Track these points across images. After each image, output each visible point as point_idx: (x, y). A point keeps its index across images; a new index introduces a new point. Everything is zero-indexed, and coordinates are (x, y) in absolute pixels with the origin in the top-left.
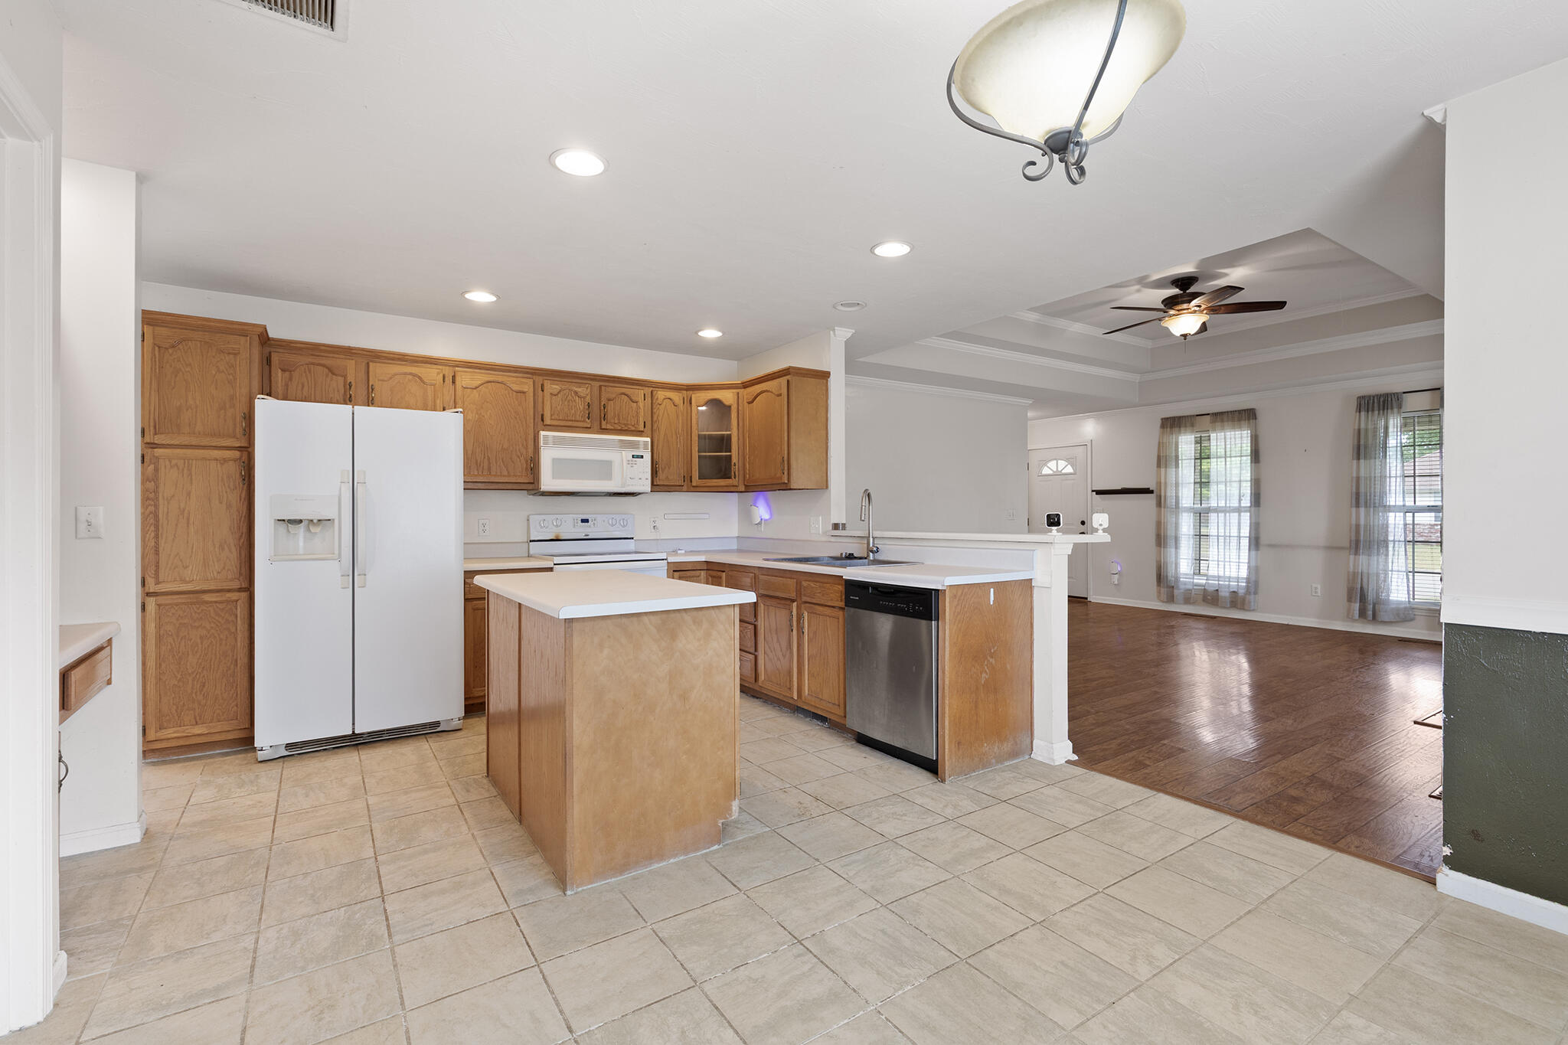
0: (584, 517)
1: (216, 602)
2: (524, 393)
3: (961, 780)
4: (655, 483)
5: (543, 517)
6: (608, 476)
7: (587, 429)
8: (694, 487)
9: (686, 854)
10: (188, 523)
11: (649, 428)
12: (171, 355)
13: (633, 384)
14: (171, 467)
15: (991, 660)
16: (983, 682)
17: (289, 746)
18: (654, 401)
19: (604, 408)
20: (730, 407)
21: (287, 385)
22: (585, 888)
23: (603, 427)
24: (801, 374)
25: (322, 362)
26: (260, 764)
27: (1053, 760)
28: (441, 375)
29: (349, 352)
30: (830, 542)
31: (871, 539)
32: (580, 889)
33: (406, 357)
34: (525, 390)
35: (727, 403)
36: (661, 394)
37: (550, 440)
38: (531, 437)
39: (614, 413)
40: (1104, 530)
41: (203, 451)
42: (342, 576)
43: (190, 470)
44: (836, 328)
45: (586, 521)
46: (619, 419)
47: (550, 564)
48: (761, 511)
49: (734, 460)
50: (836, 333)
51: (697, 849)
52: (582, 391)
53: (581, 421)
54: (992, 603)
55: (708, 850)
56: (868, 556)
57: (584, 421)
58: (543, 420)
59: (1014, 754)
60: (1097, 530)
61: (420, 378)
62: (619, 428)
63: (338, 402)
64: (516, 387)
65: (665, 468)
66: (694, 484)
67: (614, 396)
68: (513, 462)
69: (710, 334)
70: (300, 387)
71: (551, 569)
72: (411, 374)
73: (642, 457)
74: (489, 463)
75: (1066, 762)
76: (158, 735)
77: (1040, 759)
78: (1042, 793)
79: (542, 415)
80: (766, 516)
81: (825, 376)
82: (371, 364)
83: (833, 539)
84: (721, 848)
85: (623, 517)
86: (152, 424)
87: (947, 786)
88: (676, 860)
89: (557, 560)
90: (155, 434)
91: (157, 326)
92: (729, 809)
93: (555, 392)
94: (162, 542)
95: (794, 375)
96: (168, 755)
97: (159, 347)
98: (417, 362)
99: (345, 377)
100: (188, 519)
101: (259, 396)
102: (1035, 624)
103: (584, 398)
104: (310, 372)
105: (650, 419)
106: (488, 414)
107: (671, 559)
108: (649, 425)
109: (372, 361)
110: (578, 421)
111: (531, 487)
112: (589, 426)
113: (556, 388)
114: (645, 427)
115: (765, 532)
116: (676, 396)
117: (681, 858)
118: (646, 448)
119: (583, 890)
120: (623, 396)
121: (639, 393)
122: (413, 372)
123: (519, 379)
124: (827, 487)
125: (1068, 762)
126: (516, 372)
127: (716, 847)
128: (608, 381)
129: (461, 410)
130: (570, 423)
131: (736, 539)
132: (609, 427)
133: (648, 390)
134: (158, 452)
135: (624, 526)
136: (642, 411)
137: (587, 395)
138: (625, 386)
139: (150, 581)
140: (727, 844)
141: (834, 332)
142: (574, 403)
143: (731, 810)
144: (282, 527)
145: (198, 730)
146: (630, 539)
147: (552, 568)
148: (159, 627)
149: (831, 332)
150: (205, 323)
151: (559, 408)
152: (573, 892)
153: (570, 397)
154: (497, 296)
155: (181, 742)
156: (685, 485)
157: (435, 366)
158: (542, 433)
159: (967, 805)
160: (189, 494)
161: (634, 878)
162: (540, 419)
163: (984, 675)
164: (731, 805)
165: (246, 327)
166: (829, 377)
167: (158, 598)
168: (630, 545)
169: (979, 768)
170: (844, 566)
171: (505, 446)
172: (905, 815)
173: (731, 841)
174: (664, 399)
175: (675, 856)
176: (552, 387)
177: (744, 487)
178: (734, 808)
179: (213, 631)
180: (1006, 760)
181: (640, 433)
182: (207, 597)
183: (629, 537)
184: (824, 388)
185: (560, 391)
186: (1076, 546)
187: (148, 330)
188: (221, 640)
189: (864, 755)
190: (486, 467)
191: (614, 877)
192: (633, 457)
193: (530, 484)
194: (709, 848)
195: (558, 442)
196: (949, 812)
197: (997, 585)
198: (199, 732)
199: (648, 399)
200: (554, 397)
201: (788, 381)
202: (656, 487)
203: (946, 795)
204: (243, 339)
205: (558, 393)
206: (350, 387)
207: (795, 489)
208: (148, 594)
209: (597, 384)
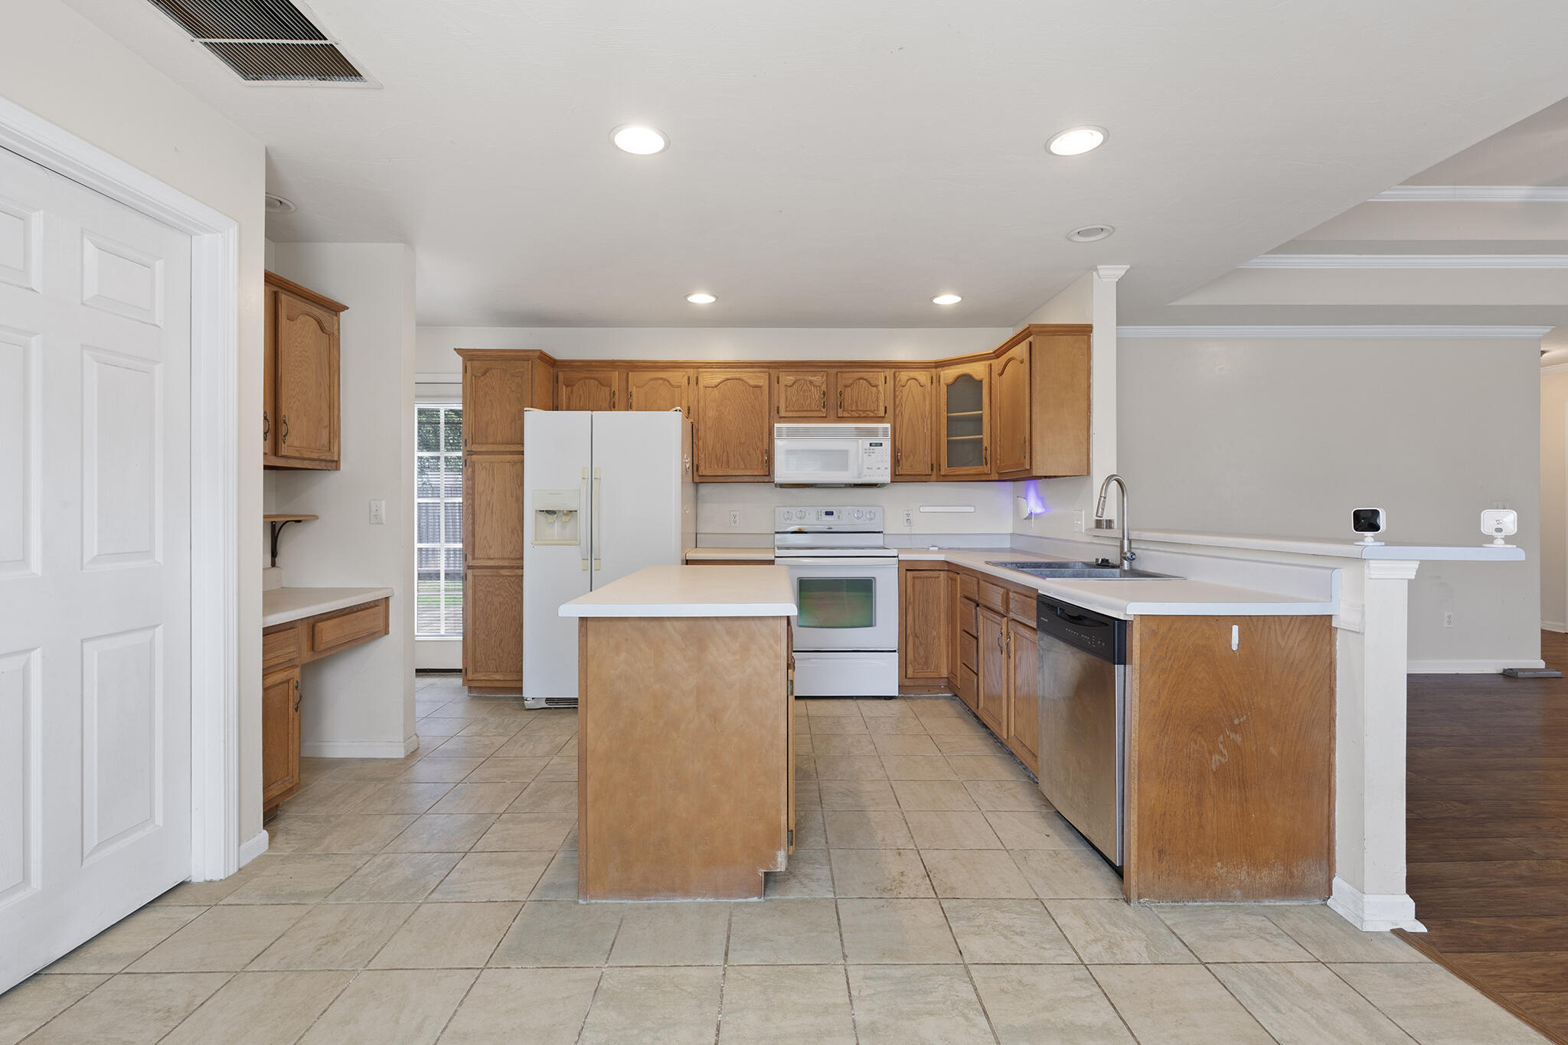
0: (829, 509)
1: (509, 576)
2: (760, 387)
3: (1162, 907)
4: (897, 473)
5: (788, 509)
6: (845, 467)
7: (823, 419)
8: (943, 476)
9: (716, 895)
10: (492, 513)
11: (890, 412)
12: (482, 382)
13: (873, 367)
14: (482, 469)
15: (1233, 736)
16: (1214, 767)
17: (548, 700)
18: (897, 383)
19: (841, 395)
20: (981, 381)
21: (569, 398)
22: (599, 901)
23: (839, 415)
24: (1050, 332)
25: (593, 376)
26: (525, 712)
27: (1362, 920)
28: (686, 377)
29: (613, 365)
30: (1093, 543)
31: (1126, 542)
32: (593, 901)
33: (658, 364)
34: (761, 384)
35: (977, 377)
36: (904, 375)
37: (784, 432)
38: (766, 430)
39: (852, 400)
40: (1508, 540)
41: (500, 456)
42: (583, 559)
43: (493, 471)
44: (1098, 267)
45: (831, 513)
46: (857, 406)
47: (771, 557)
48: (1033, 505)
49: (986, 443)
50: (1100, 273)
51: (729, 896)
52: (817, 379)
53: (816, 411)
54: (1235, 648)
55: (745, 900)
56: (1122, 564)
57: (820, 410)
58: (778, 413)
59: (1289, 889)
60: (1490, 539)
61: (668, 381)
62: (857, 415)
63: (605, 410)
64: (752, 382)
65: (909, 456)
66: (943, 473)
67: (850, 382)
68: (749, 455)
69: (947, 300)
70: (578, 399)
71: (772, 562)
72: (661, 379)
73: (881, 445)
74: (728, 457)
75: (1393, 931)
76: (474, 675)
77: (1340, 911)
78: (1290, 973)
79: (778, 407)
80: (1039, 510)
81: (1086, 330)
82: (630, 373)
83: (1096, 541)
84: (760, 902)
85: (870, 509)
86: (471, 436)
87: (1129, 911)
88: (703, 900)
89: (779, 553)
90: (472, 444)
91: (474, 360)
92: (774, 858)
93: (790, 383)
94: (477, 527)
95: (1037, 335)
96: (484, 693)
97: (475, 377)
98: (667, 367)
99: (610, 386)
100: (492, 510)
101: (525, 409)
102: (1338, 690)
103: (820, 387)
104: (585, 384)
105: (892, 402)
106: (727, 410)
107: (902, 557)
108: (890, 410)
109: (631, 371)
110: (813, 411)
111: (767, 479)
112: (824, 415)
113: (791, 379)
114: (886, 412)
115: (1034, 529)
116: (923, 376)
117: (711, 900)
118: (885, 434)
119: (596, 903)
120: (862, 381)
121: (879, 376)
122: (664, 377)
123: (756, 374)
124: (1089, 473)
125: (1399, 933)
126: (752, 367)
127: (755, 899)
128: (841, 367)
129: (679, 408)
130: (805, 414)
131: (1009, 537)
132: (846, 414)
133: (889, 373)
134: (475, 457)
135: (871, 519)
136: (882, 396)
137: (823, 383)
138: (864, 370)
139: (469, 557)
140: (771, 900)
141: (1098, 273)
142: (809, 393)
143: (775, 860)
144: (543, 517)
145: (497, 677)
146: (879, 532)
147: (774, 561)
148: (474, 593)
149: (1094, 273)
150: (502, 354)
151: (794, 399)
152: (585, 902)
153: (805, 387)
154: (717, 297)
155: (489, 684)
156: (933, 474)
157: (682, 370)
158: (776, 425)
159: (1135, 948)
160: (492, 490)
161: (649, 908)
162: (776, 412)
163: (1216, 757)
164: (776, 855)
165: (527, 354)
166: (1091, 331)
167: (474, 570)
168: (877, 540)
169: (1205, 897)
170: (1044, 576)
171: (743, 440)
172: (1022, 934)
173: (777, 897)
174: (909, 380)
175: (704, 896)
176: (788, 378)
177: (996, 474)
178: (779, 859)
179: (507, 599)
180: (1267, 897)
181: (880, 419)
182: (504, 572)
183: (877, 531)
184: (1085, 346)
185: (795, 382)
186: (1424, 566)
187: (469, 364)
188: (512, 606)
189: (1049, 831)
190: (725, 460)
191: (631, 899)
192: (871, 445)
193: (765, 474)
194: (746, 898)
195: (791, 433)
196: (1093, 952)
197: (1247, 622)
198: (498, 678)
199: (890, 382)
200: (789, 389)
201: (1030, 343)
202: (898, 477)
203: (1115, 925)
204: (526, 363)
205: (793, 384)
206: (614, 395)
207: (1040, 477)
208: (469, 567)
209: (833, 371)
